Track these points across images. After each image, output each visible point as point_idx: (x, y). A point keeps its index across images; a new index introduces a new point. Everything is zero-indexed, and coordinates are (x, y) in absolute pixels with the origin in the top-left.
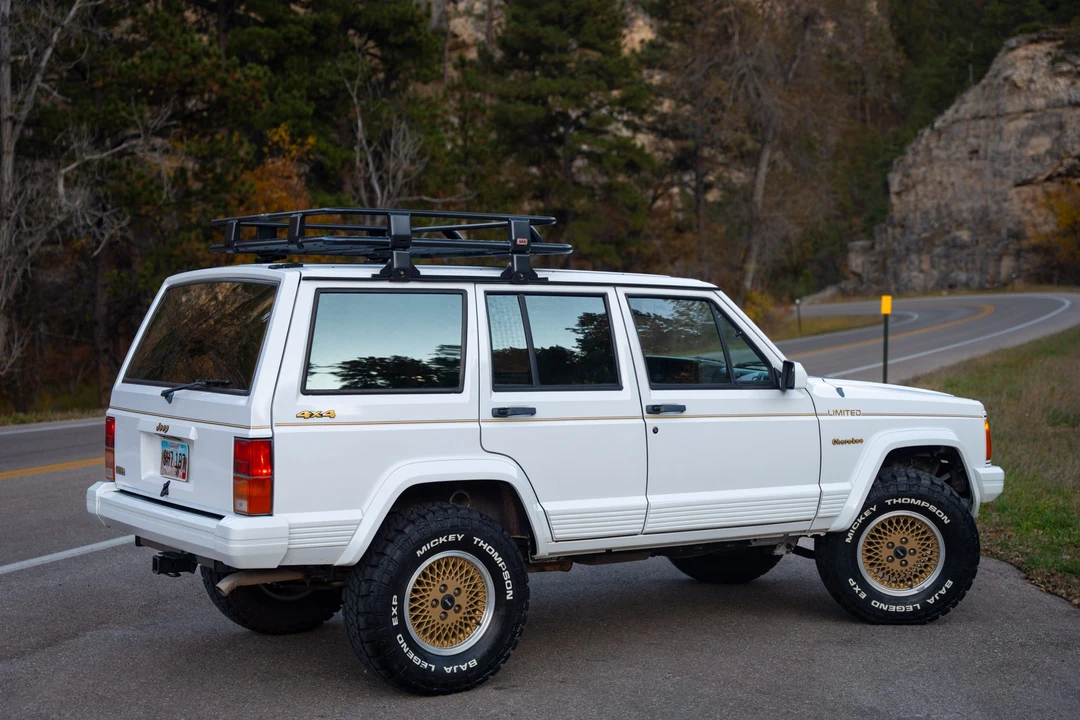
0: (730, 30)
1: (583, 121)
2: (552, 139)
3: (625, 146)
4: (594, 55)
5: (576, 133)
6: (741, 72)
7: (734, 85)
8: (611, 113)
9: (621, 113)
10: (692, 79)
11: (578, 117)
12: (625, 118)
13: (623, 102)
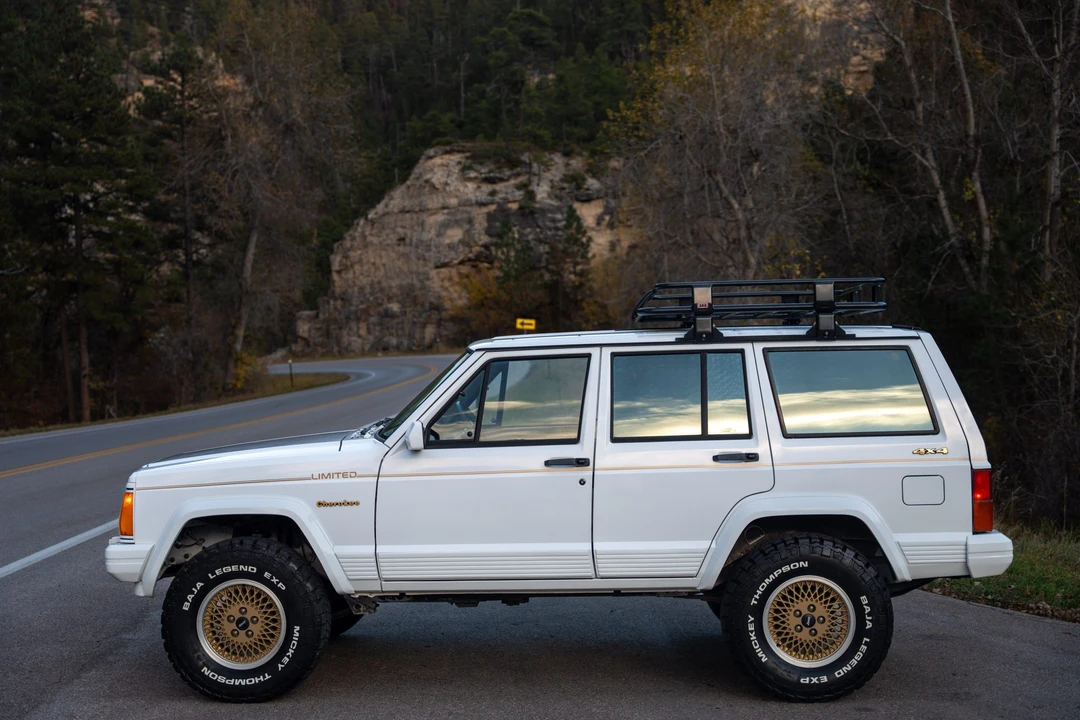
0: (223, 133)
1: (91, 205)
2: (62, 219)
3: (131, 227)
4: (103, 148)
5: (85, 216)
6: (235, 168)
7: (229, 179)
8: (117, 198)
9: (125, 199)
10: (192, 173)
11: (88, 201)
12: (131, 204)
13: (130, 190)
